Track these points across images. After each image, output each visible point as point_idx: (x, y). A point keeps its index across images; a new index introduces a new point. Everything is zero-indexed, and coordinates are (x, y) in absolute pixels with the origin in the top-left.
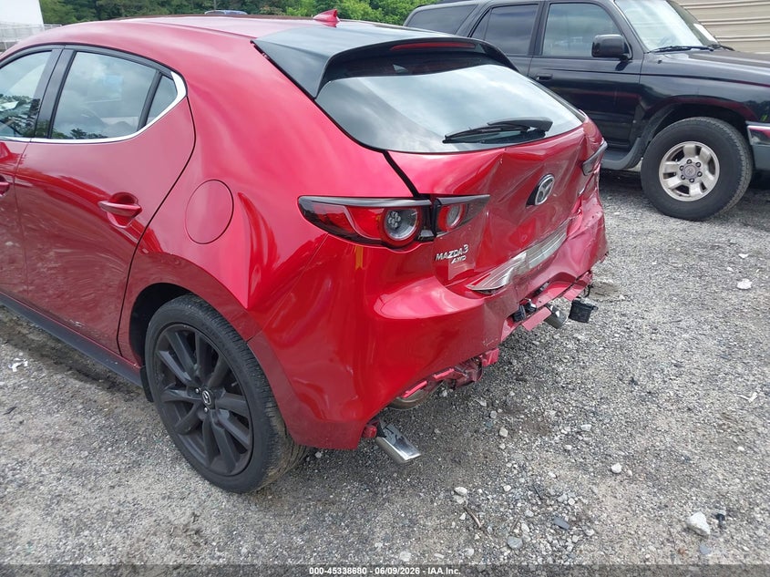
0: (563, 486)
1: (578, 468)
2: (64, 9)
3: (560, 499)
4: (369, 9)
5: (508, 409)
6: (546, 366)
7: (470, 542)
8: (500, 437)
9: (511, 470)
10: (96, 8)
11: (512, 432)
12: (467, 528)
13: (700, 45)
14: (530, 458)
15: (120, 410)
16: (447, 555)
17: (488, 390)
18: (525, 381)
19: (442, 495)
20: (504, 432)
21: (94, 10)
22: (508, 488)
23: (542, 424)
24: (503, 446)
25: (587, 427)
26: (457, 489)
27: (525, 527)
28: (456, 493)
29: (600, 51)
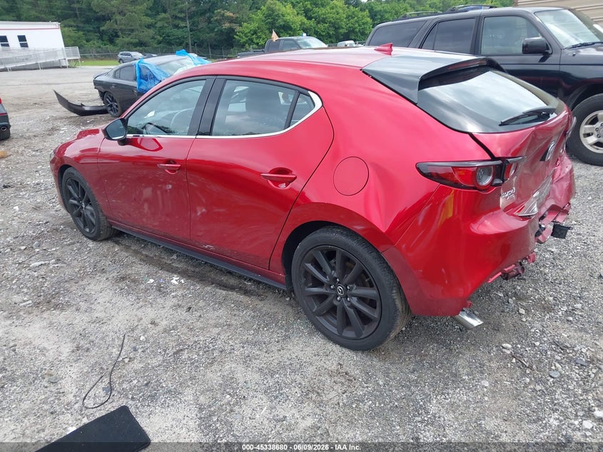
0: (574, 342)
1: (581, 331)
2: (77, 35)
3: (575, 349)
4: (305, 20)
5: (519, 297)
6: (535, 269)
7: (525, 375)
8: (520, 314)
9: (535, 332)
10: (99, 32)
11: (527, 311)
12: (519, 367)
13: (599, 41)
14: (545, 326)
15: (260, 306)
16: (512, 383)
17: (501, 286)
18: (524, 279)
19: (494, 349)
20: (522, 311)
21: (98, 34)
22: (538, 344)
23: (546, 305)
24: (524, 320)
25: (579, 306)
26: (504, 345)
27: (558, 365)
28: (503, 348)
29: (528, 49)
